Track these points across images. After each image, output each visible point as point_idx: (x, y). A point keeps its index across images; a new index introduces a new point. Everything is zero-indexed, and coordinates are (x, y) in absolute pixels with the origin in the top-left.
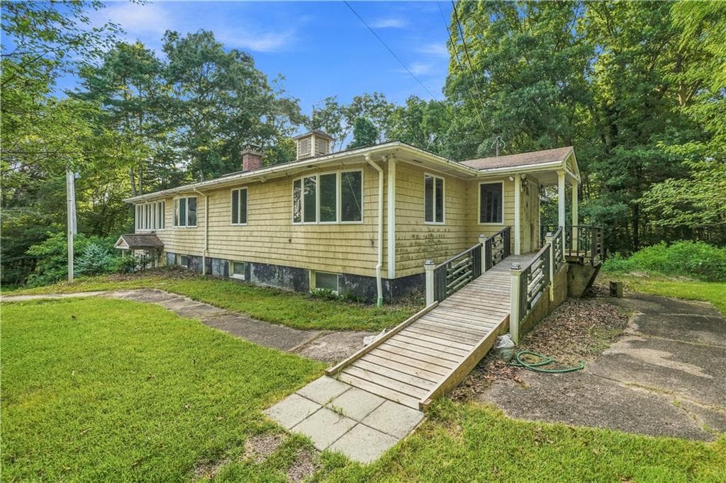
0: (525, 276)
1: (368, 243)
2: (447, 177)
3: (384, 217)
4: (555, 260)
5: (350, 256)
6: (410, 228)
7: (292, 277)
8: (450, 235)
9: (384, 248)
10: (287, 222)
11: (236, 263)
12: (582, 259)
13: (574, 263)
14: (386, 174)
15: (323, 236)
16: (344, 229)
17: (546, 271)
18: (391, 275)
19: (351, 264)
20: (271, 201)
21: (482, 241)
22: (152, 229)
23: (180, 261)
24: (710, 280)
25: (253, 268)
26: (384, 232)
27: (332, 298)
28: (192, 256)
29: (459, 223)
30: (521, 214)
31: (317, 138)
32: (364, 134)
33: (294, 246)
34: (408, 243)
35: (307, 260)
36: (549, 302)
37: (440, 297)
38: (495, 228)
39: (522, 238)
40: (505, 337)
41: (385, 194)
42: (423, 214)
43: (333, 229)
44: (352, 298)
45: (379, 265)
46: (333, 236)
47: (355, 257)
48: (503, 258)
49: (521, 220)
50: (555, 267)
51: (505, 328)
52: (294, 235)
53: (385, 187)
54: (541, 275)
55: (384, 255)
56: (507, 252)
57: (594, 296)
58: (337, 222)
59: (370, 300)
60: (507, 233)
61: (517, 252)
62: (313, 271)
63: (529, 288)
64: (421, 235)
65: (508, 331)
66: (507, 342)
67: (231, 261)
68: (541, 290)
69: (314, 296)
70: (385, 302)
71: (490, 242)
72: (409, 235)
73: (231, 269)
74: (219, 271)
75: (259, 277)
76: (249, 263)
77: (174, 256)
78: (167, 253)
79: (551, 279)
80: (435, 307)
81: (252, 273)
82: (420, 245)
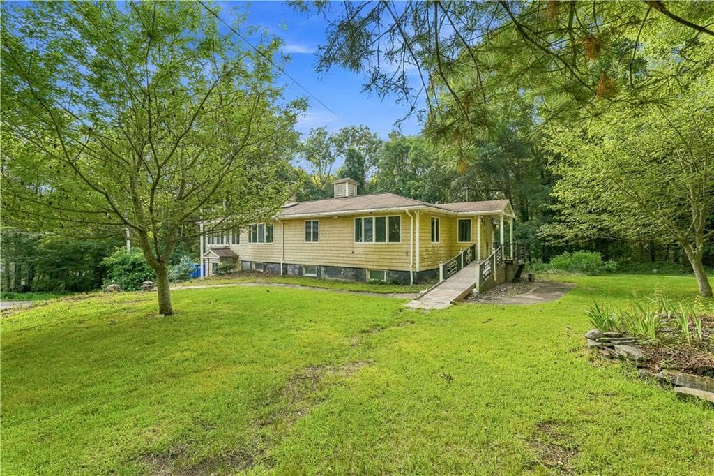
0: (482, 267)
1: (405, 254)
2: (441, 217)
3: (414, 240)
4: (497, 261)
5: (393, 261)
6: (425, 246)
7: (354, 273)
8: (442, 249)
9: (414, 256)
10: (351, 242)
11: (307, 267)
12: (512, 261)
13: (509, 264)
14: (414, 218)
15: (377, 250)
16: (390, 246)
17: (492, 266)
18: (418, 270)
19: (394, 264)
20: (338, 229)
21: (462, 252)
22: (225, 244)
23: (254, 266)
24: (593, 275)
25: (323, 269)
26: (414, 248)
27: (383, 283)
28: (268, 263)
29: (447, 242)
30: (481, 237)
31: (349, 183)
32: (354, 162)
33: (355, 256)
34: (424, 253)
35: (365, 263)
36: (494, 281)
37: (445, 278)
38: (467, 245)
39: (481, 251)
40: (475, 289)
41: (414, 229)
42: (430, 238)
43: (384, 246)
44: (395, 283)
45: (411, 264)
46: (383, 250)
47: (397, 261)
48: (471, 261)
49: (481, 240)
50: (497, 265)
51: (474, 286)
52: (356, 249)
53: (414, 225)
54: (489, 268)
55: (414, 260)
56: (473, 258)
57: (519, 281)
58: (386, 243)
59: (406, 283)
60: (473, 248)
61: (479, 258)
62: (368, 269)
63: (484, 272)
64: (430, 249)
65: (475, 287)
66: (475, 291)
67: (304, 265)
68: (489, 274)
69: (370, 283)
70: (414, 283)
71: (465, 253)
72: (424, 250)
73: (304, 271)
74: (294, 272)
75: (328, 275)
76: (320, 266)
77: (249, 263)
78: (242, 261)
79: (495, 270)
80: (444, 281)
81: (322, 272)
82: (429, 254)
